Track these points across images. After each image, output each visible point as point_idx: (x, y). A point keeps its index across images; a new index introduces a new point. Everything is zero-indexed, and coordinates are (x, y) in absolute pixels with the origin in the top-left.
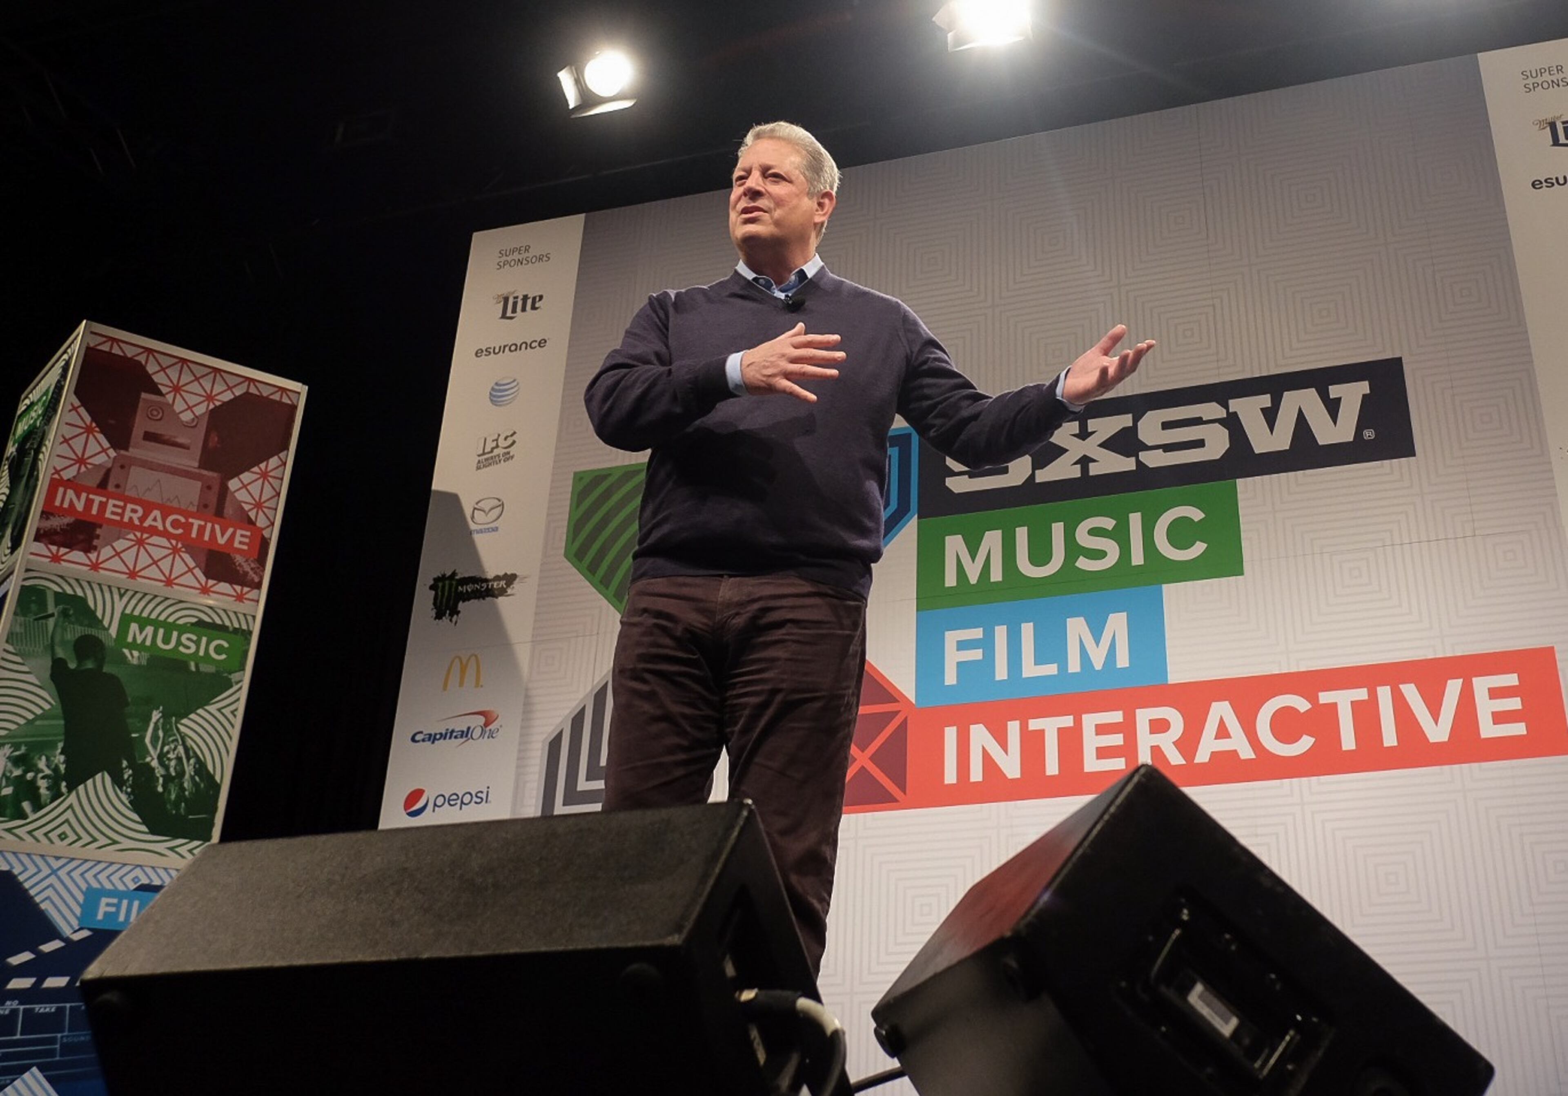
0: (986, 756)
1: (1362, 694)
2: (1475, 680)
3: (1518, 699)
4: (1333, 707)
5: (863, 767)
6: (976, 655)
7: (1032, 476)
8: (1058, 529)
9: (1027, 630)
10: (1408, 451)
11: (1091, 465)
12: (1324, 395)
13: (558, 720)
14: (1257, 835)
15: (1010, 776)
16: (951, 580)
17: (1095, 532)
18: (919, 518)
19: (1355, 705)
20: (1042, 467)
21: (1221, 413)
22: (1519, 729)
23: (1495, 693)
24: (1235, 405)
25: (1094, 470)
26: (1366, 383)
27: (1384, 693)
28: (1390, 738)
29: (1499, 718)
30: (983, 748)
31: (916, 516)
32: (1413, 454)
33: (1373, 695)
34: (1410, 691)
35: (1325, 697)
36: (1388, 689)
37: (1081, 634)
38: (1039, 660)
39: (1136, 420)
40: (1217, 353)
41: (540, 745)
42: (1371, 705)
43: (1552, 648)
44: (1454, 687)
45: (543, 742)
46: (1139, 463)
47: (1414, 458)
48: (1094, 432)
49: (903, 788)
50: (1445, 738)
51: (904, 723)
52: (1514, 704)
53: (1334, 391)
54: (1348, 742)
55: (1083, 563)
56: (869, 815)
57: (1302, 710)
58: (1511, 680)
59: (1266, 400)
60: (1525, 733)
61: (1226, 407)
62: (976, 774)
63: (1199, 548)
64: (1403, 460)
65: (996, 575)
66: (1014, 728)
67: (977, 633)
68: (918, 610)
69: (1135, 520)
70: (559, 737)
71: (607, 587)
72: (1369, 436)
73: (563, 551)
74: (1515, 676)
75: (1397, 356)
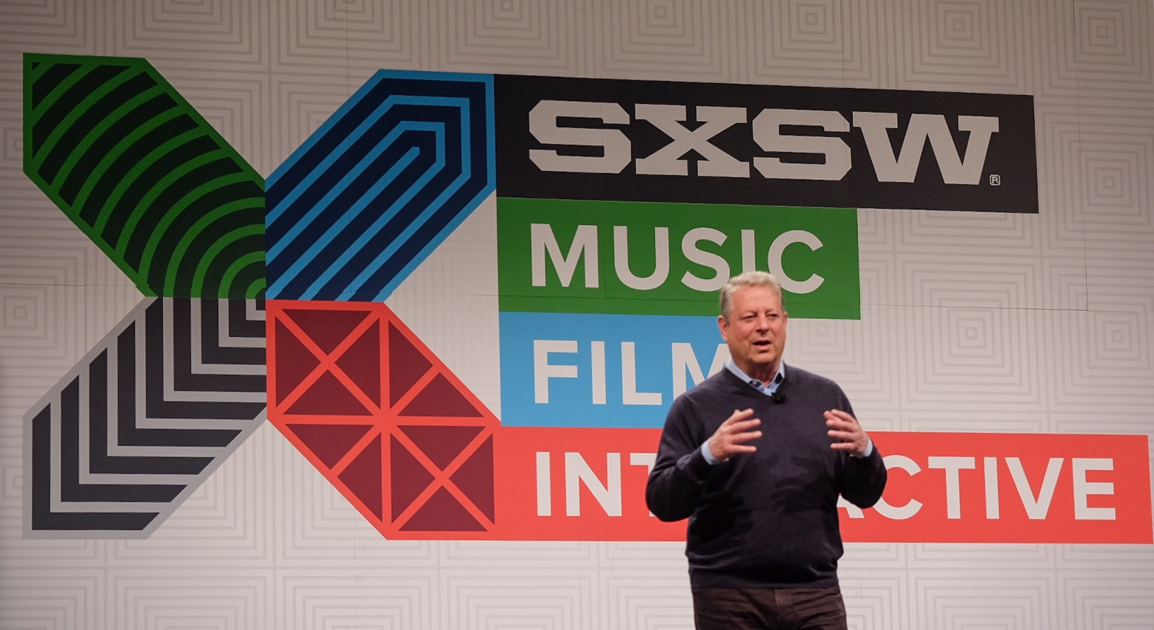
0: (583, 488)
1: (969, 463)
2: (1074, 460)
3: (1111, 485)
4: (942, 472)
5: (442, 488)
6: (570, 372)
7: (632, 166)
8: (662, 235)
9: (628, 349)
10: (1032, 207)
11: (700, 163)
12: (953, 125)
13: (43, 392)
14: (862, 597)
15: (610, 514)
16: (539, 279)
17: (703, 245)
18: (498, 195)
19: (963, 473)
20: (644, 156)
21: (844, 126)
22: (1109, 514)
23: (1092, 476)
24: (860, 118)
25: (704, 170)
26: (996, 120)
27: (991, 464)
28: (993, 512)
29: (1094, 501)
30: (580, 478)
31: (495, 192)
32: (1036, 210)
33: (980, 464)
34: (1014, 464)
35: (935, 462)
36: (994, 459)
37: (687, 362)
38: (640, 388)
39: (751, 116)
40: (842, 52)
41: (20, 422)
42: (978, 473)
43: (1146, 437)
44: (1055, 465)
45: (25, 417)
46: (753, 170)
47: (1037, 215)
48: (703, 123)
49: (490, 513)
50: (1043, 516)
51: (489, 442)
52: (1107, 488)
53: (964, 122)
54: (954, 511)
55: (690, 280)
56: (452, 543)
57: (912, 473)
58: (1106, 464)
59: (891, 120)
60: (1114, 518)
61: (850, 119)
62: (573, 509)
63: (815, 282)
64: (1027, 215)
65: (592, 280)
66: (614, 460)
67: (570, 347)
68: (500, 310)
69: (748, 237)
70: (46, 412)
71: (92, 224)
72: (995, 182)
73: (21, 164)
74: (1111, 461)
75: (1029, 93)
